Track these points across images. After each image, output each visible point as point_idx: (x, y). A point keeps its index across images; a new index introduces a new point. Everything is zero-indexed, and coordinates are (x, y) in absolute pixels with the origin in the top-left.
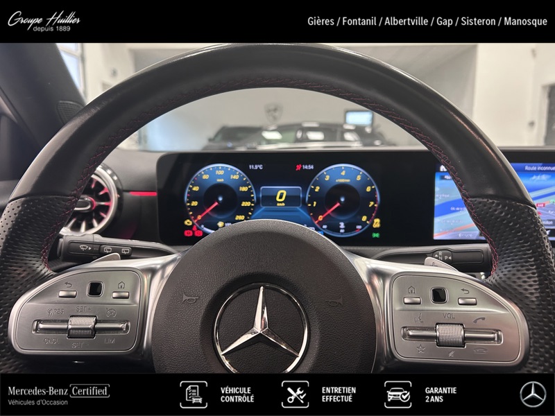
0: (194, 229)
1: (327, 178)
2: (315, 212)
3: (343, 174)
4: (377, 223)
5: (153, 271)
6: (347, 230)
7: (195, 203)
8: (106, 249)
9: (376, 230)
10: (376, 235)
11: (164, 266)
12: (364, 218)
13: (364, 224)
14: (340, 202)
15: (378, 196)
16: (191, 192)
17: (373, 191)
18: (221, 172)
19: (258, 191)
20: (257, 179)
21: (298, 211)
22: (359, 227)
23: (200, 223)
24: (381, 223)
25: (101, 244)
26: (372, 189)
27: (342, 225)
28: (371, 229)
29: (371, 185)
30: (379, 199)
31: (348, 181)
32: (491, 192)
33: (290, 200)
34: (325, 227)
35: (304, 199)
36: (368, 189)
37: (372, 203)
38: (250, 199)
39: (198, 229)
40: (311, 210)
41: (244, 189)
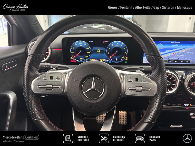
0: (73, 60)
1: (113, 45)
2: (109, 55)
3: (117, 44)
4: (127, 59)
5: (66, 73)
6: (118, 61)
7: (73, 52)
8: (51, 67)
9: (126, 61)
10: (126, 62)
11: (69, 72)
12: (123, 57)
14: (116, 52)
15: (127, 50)
16: (72, 49)
17: (126, 49)
18: (81, 43)
19: (92, 49)
20: (92, 45)
21: (104, 55)
22: (122, 60)
23: (75, 58)
24: (128, 59)
25: (49, 66)
26: (126, 48)
27: (117, 59)
28: (125, 60)
30: (127, 51)
31: (119, 46)
32: (152, 54)
33: (101, 52)
34: (112, 60)
35: (106, 51)
36: (125, 48)
37: (125, 53)
38: (89, 51)
39: (74, 60)
40: (108, 55)
41: (88, 48)
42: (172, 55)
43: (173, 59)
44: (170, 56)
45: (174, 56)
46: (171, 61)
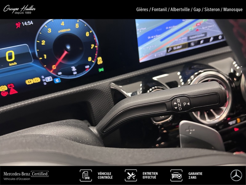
1: (50, 31)
2: (47, 64)
4: (100, 61)
6: (79, 70)
9: (100, 66)
10: (101, 70)
12: (90, 59)
13: (90, 64)
14: (67, 50)
15: (96, 38)
17: (91, 34)
21: (31, 66)
22: (87, 67)
24: (103, 60)
26: (90, 33)
27: (74, 69)
28: (97, 66)
29: (89, 31)
30: (97, 41)
31: (69, 30)
33: (20, 58)
34: (60, 73)
35: (34, 54)
36: (87, 34)
37: (93, 45)
40: (43, 62)
42: (195, 29)
43: (197, 38)
44: (192, 31)
45: (197, 30)
46: (194, 42)
